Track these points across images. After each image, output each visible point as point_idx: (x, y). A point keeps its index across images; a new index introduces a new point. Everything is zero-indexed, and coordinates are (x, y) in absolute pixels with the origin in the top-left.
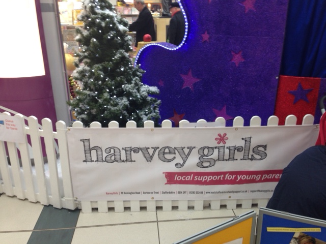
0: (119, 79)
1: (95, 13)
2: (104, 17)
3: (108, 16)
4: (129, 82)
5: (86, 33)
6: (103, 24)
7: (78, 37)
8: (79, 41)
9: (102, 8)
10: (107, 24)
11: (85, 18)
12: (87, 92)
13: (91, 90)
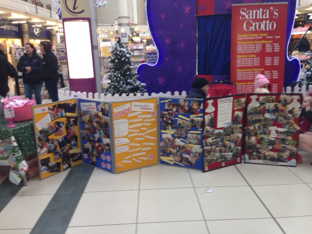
0: (126, 77)
1: (117, 50)
2: (121, 51)
3: (122, 51)
4: (131, 79)
5: (113, 58)
6: (120, 54)
7: (110, 60)
8: (110, 61)
9: (120, 48)
10: (122, 54)
11: (113, 52)
12: (113, 83)
13: (115, 83)
